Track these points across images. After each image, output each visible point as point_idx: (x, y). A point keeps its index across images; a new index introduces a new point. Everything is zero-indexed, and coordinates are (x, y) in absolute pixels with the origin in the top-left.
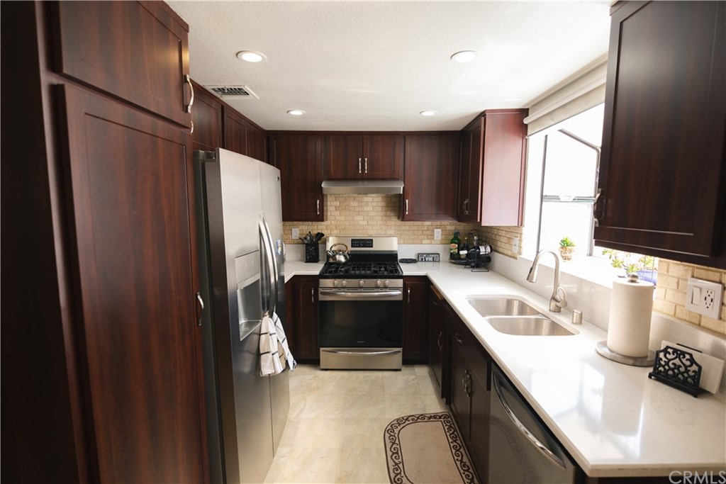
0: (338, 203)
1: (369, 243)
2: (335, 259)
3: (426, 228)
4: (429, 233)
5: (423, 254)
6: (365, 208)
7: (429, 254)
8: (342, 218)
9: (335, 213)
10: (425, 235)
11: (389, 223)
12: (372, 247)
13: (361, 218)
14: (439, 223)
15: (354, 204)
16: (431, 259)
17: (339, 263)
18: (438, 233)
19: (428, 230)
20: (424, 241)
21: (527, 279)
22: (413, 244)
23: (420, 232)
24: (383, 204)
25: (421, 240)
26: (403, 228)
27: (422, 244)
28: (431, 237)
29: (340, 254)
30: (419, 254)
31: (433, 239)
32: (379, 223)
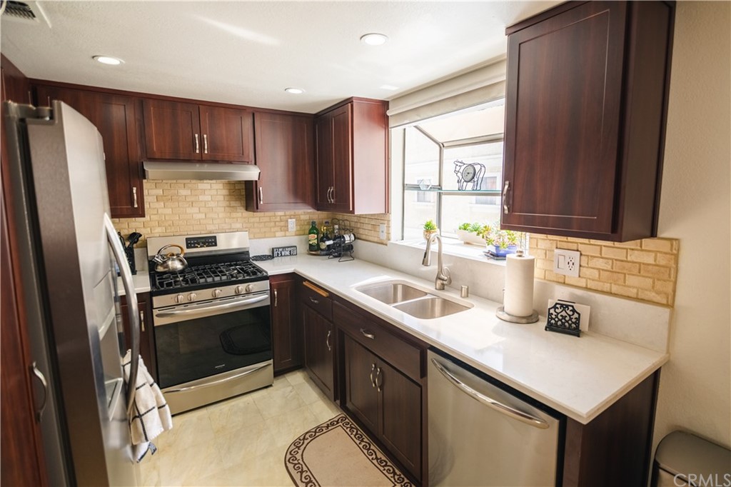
0: (160, 192)
1: (211, 241)
2: (167, 267)
3: (278, 219)
4: (282, 224)
5: (279, 248)
6: (201, 198)
7: (285, 248)
8: (169, 211)
9: (156, 205)
10: (278, 226)
11: (234, 215)
12: (216, 245)
13: (195, 210)
14: (292, 213)
15: (183, 192)
16: (288, 253)
17: (174, 273)
18: (292, 223)
19: (281, 221)
20: (277, 234)
21: (423, 264)
22: (265, 237)
23: (272, 224)
24: (225, 192)
25: (274, 232)
26: (252, 220)
27: (275, 237)
28: (285, 228)
29: (173, 260)
30: (273, 249)
31: (288, 230)
32: (221, 215)
